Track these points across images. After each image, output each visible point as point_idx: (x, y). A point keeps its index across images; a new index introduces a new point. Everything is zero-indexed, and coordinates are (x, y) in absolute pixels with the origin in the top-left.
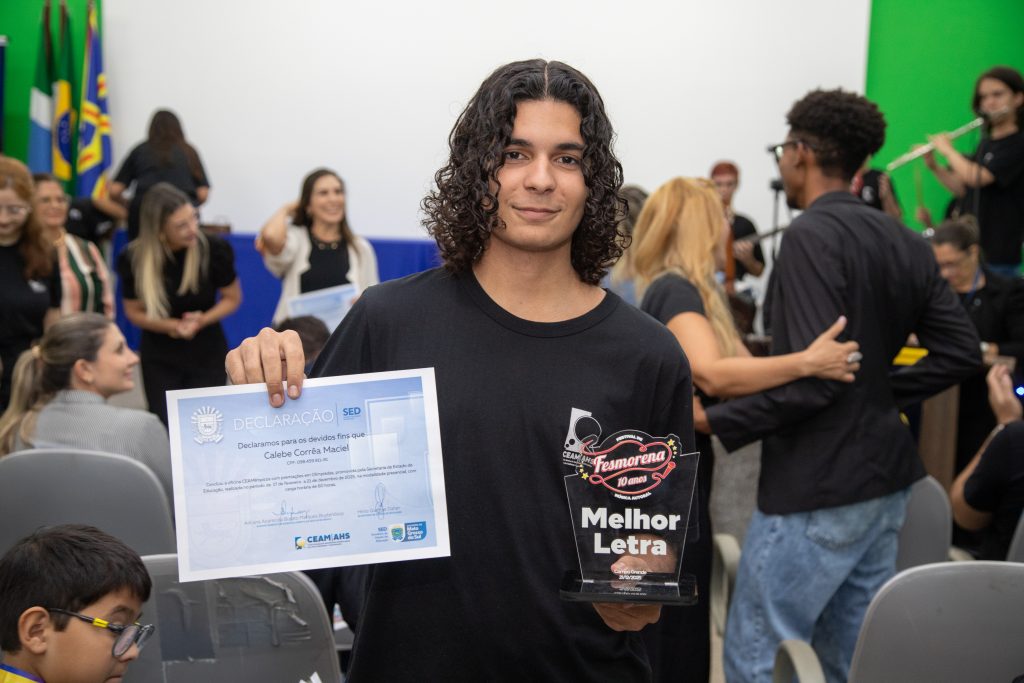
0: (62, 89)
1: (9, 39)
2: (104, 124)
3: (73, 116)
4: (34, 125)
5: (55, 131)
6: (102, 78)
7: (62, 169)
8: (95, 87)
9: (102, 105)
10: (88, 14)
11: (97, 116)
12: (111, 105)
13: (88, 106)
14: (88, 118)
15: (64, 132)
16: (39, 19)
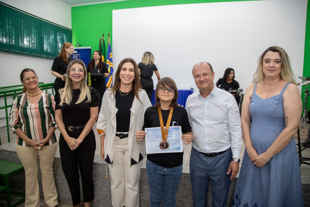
1: (92, 47)
2: (111, 64)
6: (111, 54)
8: (109, 56)
9: (111, 60)
10: (108, 40)
11: (109, 63)
12: (113, 60)
13: (107, 60)
14: (107, 63)
16: (99, 42)
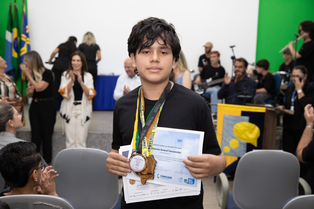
0: (15, 30)
2: (28, 41)
3: (18, 39)
4: (7, 41)
5: (13, 43)
6: (27, 27)
7: (15, 55)
8: (25, 30)
9: (27, 35)
10: (23, 8)
11: (26, 38)
12: (30, 35)
13: (23, 35)
14: (23, 39)
15: (16, 43)
16: (8, 9)
